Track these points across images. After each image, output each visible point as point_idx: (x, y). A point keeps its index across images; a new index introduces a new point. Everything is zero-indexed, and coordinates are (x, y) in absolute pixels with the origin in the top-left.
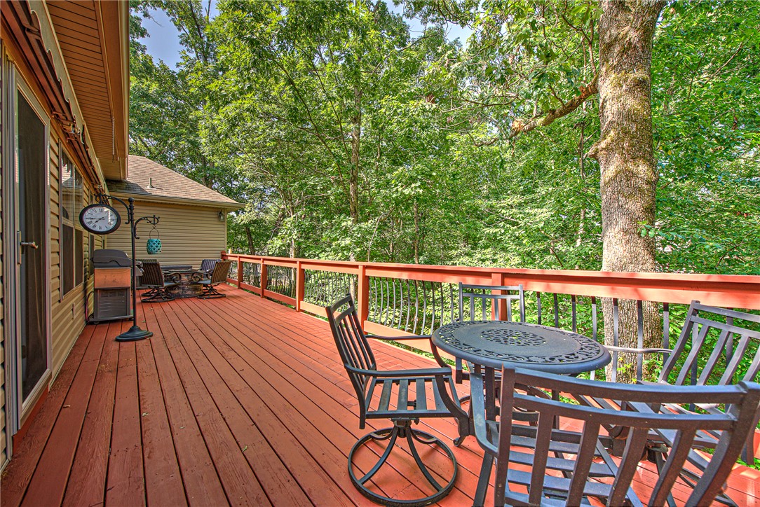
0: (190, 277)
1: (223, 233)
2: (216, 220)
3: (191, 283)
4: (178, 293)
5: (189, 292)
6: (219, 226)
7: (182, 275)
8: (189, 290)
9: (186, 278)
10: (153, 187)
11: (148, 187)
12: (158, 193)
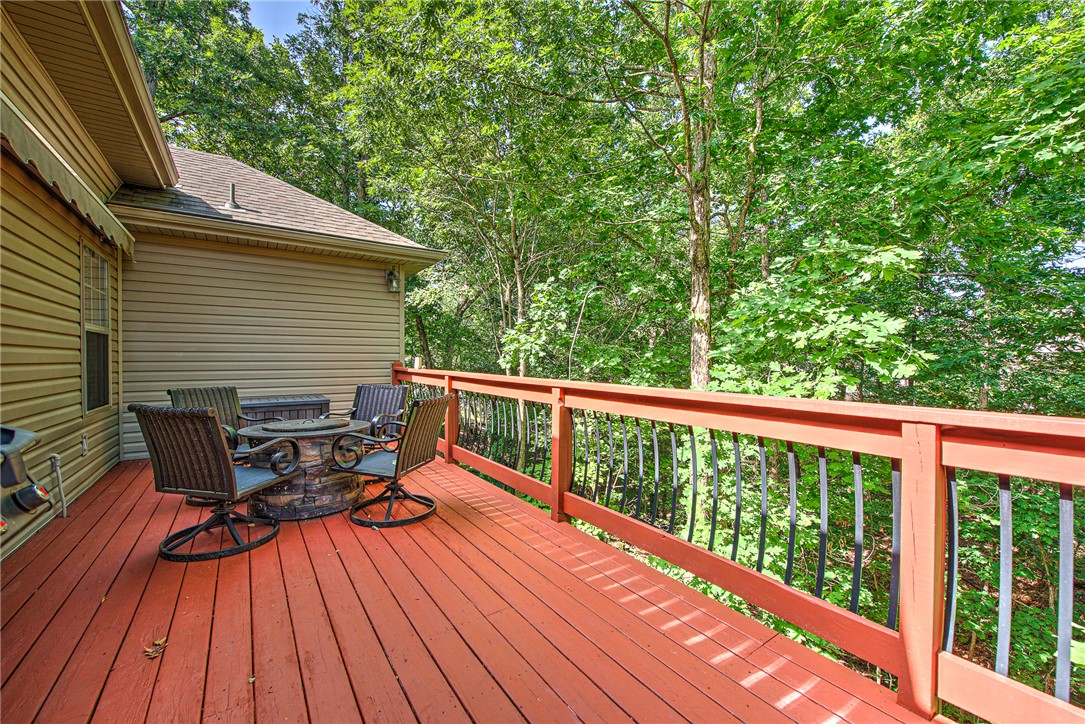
0: (328, 449)
1: (395, 319)
2: (381, 289)
3: (331, 467)
4: (289, 504)
5: (326, 499)
6: (388, 304)
7: (300, 444)
8: (323, 490)
9: (315, 452)
10: (237, 207)
11: (227, 206)
12: (250, 218)
